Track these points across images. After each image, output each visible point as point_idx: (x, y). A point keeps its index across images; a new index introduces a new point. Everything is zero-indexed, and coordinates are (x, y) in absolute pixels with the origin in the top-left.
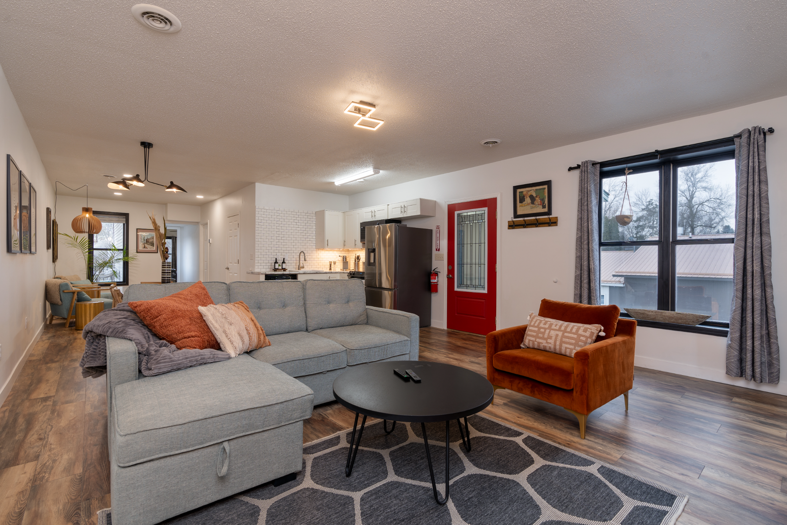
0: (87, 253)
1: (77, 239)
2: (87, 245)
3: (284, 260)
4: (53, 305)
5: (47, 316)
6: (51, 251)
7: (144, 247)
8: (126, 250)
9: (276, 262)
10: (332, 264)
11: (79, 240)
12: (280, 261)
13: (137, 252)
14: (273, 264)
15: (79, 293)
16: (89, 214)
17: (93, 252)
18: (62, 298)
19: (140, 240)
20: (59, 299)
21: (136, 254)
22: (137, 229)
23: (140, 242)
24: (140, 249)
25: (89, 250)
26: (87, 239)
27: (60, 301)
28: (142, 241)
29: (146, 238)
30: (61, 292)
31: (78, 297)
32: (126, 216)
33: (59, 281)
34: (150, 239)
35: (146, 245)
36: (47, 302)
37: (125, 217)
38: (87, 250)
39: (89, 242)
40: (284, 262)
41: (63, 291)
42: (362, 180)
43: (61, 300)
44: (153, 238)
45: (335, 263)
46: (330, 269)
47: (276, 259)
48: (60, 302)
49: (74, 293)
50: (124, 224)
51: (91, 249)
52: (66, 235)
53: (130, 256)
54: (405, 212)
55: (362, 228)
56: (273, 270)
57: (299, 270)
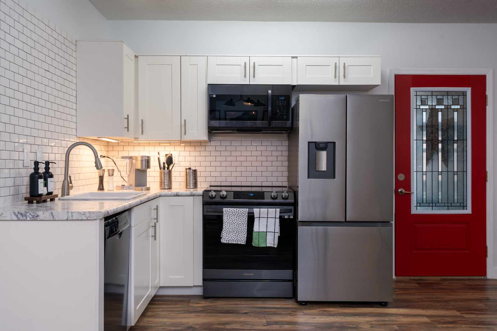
3: (47, 168)
9: (37, 175)
40: (48, 174)
45: (112, 172)
54: (345, 77)
55: (214, 96)
56: (26, 199)
57: (66, 197)
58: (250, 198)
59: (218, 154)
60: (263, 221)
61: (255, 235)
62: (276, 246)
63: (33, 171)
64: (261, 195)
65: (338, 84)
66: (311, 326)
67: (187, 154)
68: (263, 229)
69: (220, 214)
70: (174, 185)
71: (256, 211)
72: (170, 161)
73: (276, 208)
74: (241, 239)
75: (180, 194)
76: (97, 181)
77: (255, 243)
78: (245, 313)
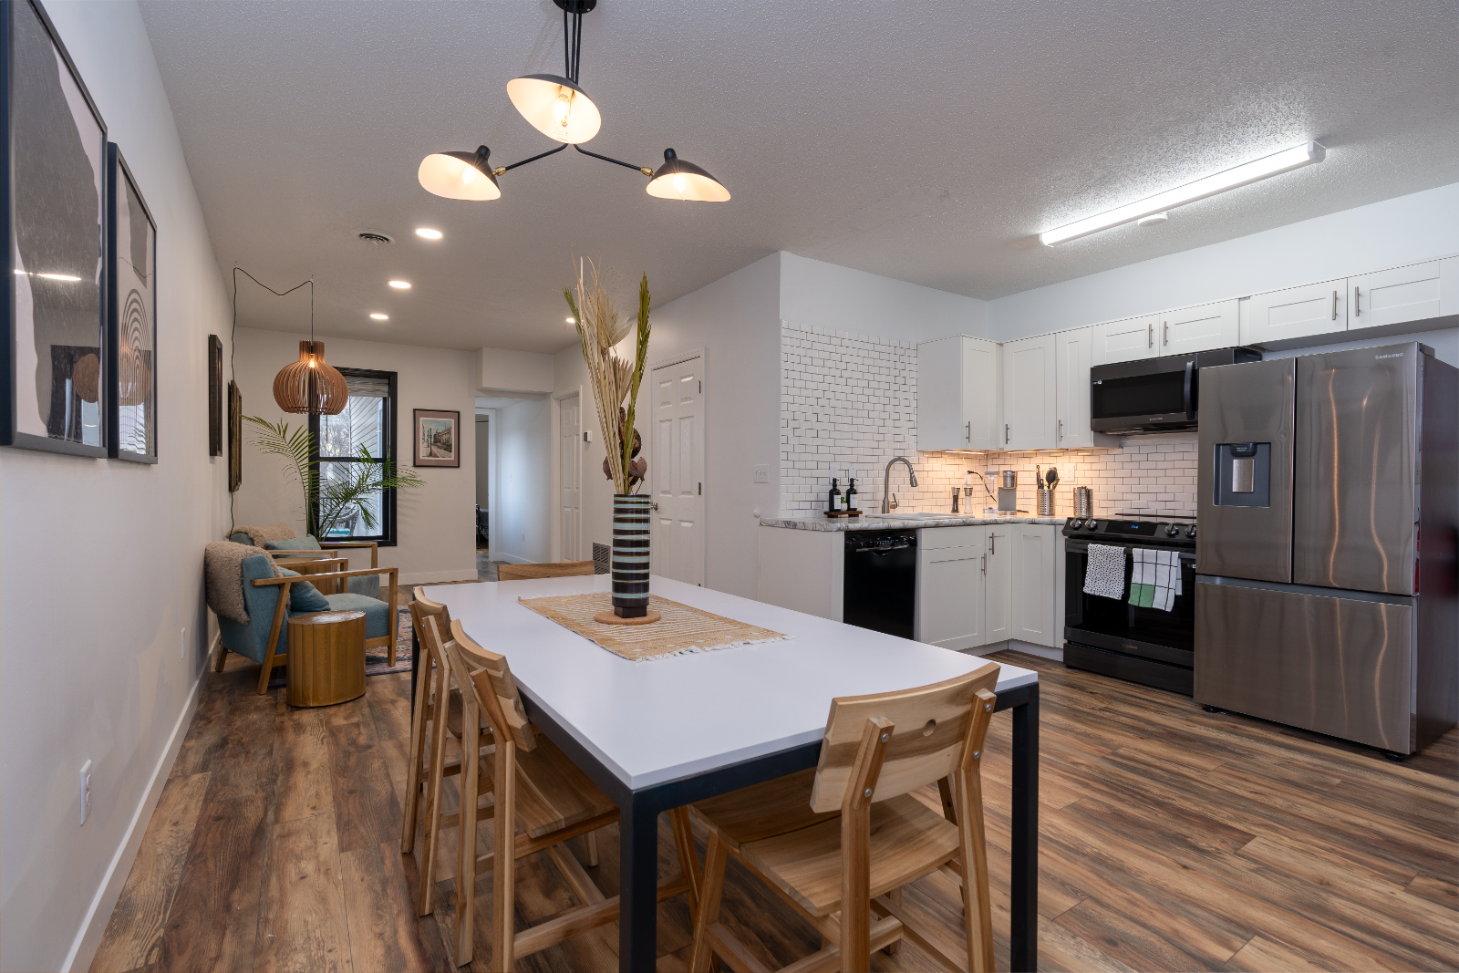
0: (307, 469)
1: (284, 432)
2: (307, 449)
3: (852, 485)
4: (227, 622)
5: (211, 649)
6: (223, 460)
7: (431, 455)
8: (388, 461)
9: (834, 492)
10: (962, 494)
11: (289, 436)
12: (843, 489)
13: (415, 466)
14: (826, 497)
15: (295, 586)
16: (317, 359)
17: (318, 464)
18: (249, 602)
19: (421, 436)
20: (241, 606)
21: (413, 469)
22: (415, 410)
23: (421, 440)
24: (421, 458)
25: (310, 461)
26: (307, 434)
27: (244, 613)
28: (426, 438)
29: (433, 433)
30: (247, 584)
31: (292, 598)
32: (390, 379)
33: (241, 550)
34: (443, 433)
35: (435, 449)
36: (210, 610)
37: (387, 381)
38: (306, 461)
39: (310, 441)
40: (852, 491)
41: (252, 582)
42: (1163, 216)
43: (246, 608)
44: (449, 433)
45: (969, 492)
46: (955, 510)
47: (835, 480)
48: (244, 617)
49: (280, 586)
50: (385, 399)
51: (315, 459)
52: (261, 421)
53: (400, 474)
54: (1358, 312)
55: (1100, 383)
56: (825, 513)
57: (886, 514)
58: (1134, 532)
59: (1135, 465)
60: (1150, 569)
61: (1133, 589)
62: (1169, 610)
63: (832, 488)
64: (1148, 528)
65: (1344, 329)
66: (1164, 730)
67: (1087, 466)
68: (1149, 580)
69: (1085, 552)
70: (1058, 510)
71: (1137, 552)
72: (1052, 477)
73: (1172, 550)
74: (1116, 593)
75: (1036, 521)
76: (951, 501)
77: (1133, 601)
78: (1092, 693)
